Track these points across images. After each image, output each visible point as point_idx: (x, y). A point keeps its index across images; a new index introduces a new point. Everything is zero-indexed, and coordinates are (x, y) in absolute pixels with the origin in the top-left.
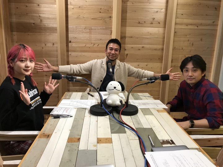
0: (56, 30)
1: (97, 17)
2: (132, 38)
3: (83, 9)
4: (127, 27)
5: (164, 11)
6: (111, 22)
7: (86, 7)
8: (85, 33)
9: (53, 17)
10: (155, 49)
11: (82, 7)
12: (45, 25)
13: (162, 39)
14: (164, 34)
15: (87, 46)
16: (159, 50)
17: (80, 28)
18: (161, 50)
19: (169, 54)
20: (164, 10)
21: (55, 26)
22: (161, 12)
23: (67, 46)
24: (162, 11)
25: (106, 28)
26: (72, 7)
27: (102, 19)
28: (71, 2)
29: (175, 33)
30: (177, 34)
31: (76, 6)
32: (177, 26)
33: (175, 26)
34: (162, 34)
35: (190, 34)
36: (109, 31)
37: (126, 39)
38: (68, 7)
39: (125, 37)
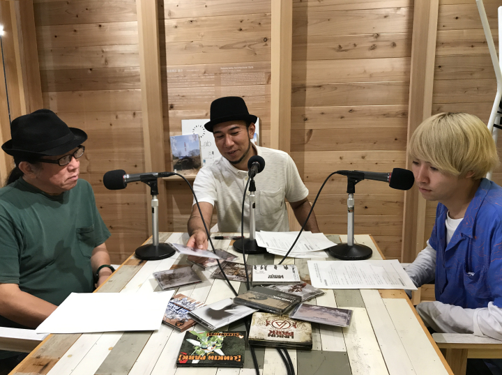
1: (234, 42)
2: (322, 89)
4: (308, 62)
5: (404, 14)
6: (268, 52)
7: (206, 21)
8: (206, 82)
10: (386, 115)
11: (196, 21)
13: (400, 89)
14: (407, 72)
16: (396, 115)
17: (194, 72)
18: (400, 116)
20: (404, 11)
22: (396, 16)
23: (165, 117)
25: (255, 68)
26: (174, 22)
27: (245, 46)
28: (172, 10)
29: (438, 70)
30: (442, 70)
31: (183, 20)
32: (442, 49)
33: (436, 51)
34: (403, 74)
35: (483, 69)
36: (264, 75)
37: (307, 92)
38: (166, 24)
39: (305, 87)
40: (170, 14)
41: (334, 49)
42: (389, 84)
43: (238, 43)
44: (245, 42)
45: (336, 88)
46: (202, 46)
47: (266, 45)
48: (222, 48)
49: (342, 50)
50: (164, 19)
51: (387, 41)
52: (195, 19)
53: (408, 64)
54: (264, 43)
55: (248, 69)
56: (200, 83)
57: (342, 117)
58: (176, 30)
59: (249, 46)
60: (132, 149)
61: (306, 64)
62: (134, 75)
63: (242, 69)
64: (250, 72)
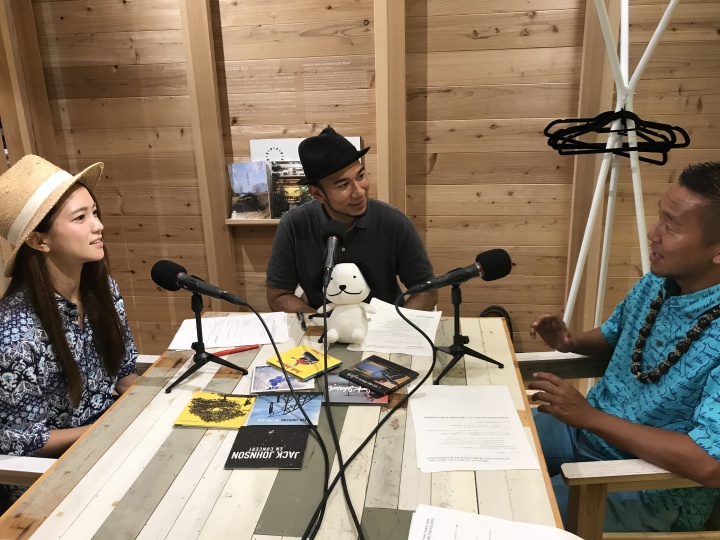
0: (185, 83)
1: (320, 26)
2: (451, 94)
3: (268, 3)
6: (370, 41)
8: (282, 86)
9: (175, 41)
10: (543, 133)
12: (151, 70)
13: (566, 93)
15: (291, 131)
17: (264, 71)
27: (336, 33)
34: (569, 72)
35: (689, 64)
36: (365, 75)
37: (428, 99)
39: (426, 92)
41: (468, 36)
42: (549, 88)
43: (325, 28)
44: (337, 26)
45: (472, 93)
46: (275, 32)
47: (368, 30)
48: (303, 34)
49: (479, 38)
51: (546, 23)
53: (578, 57)
54: (365, 28)
55: (342, 66)
56: (273, 86)
57: (479, 136)
58: (235, 8)
59: (342, 32)
60: (182, 181)
61: (426, 58)
62: (178, 74)
63: (332, 66)
64: (346, 70)
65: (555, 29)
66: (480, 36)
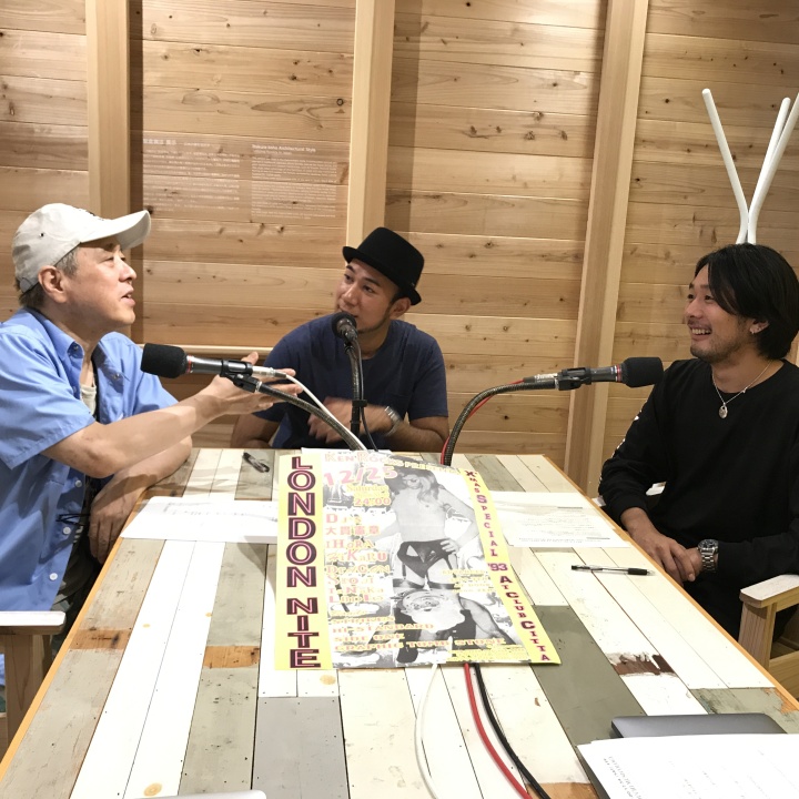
0: (85, 154)
1: (280, 100)
2: (441, 201)
3: (213, 61)
4: (416, 151)
5: (585, 83)
6: (344, 125)
7: (226, 53)
8: (221, 170)
9: (71, 95)
10: (546, 257)
11: (207, 51)
12: (32, 131)
13: (575, 211)
14: (586, 185)
15: (230, 231)
16: (562, 258)
17: (199, 149)
18: (570, 259)
19: (605, 277)
20: (584, 79)
21: (76, 134)
22: (572, 86)
24: (577, 80)
25: (318, 153)
26: (162, 48)
27: (301, 110)
28: (158, 24)
29: (636, 185)
30: (642, 187)
31: (181, 46)
32: (643, 150)
33: (635, 152)
34: (578, 187)
35: (703, 191)
36: (335, 167)
37: (413, 205)
38: (144, 50)
39: (410, 196)
40: (154, 31)
41: (463, 132)
42: (555, 203)
43: (287, 103)
44: (302, 102)
45: (466, 202)
46: (218, 101)
47: (341, 112)
48: (256, 108)
49: (477, 135)
50: (142, 39)
51: (555, 127)
52: (204, 47)
53: (588, 170)
54: (338, 109)
55: (305, 153)
56: (210, 169)
57: (472, 256)
58: (165, 62)
59: (309, 110)
61: (412, 155)
63: (292, 152)
64: (309, 159)
65: (564, 136)
66: (478, 134)
